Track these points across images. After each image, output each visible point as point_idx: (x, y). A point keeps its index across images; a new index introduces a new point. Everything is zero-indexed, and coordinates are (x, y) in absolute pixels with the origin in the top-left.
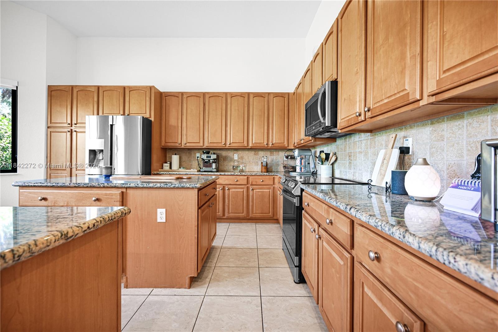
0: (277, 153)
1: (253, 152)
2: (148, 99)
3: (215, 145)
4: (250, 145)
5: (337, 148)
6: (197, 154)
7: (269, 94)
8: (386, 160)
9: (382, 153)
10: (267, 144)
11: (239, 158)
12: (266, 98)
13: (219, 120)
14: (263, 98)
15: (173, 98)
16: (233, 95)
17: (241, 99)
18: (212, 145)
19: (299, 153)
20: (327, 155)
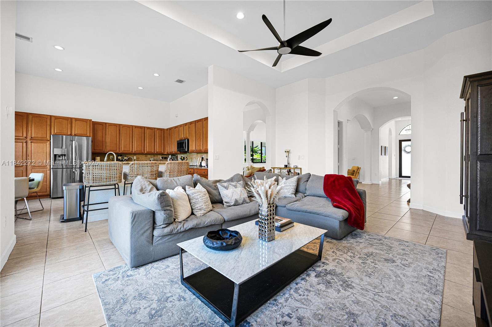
0: (157, 156)
1: (144, 156)
2: (88, 126)
3: (126, 152)
4: (145, 152)
5: (187, 155)
6: (111, 156)
7: (155, 128)
8: (199, 160)
9: (199, 158)
10: (154, 152)
11: (136, 158)
12: (153, 130)
13: (128, 139)
14: (152, 130)
15: (99, 125)
16: (136, 127)
17: (140, 129)
18: (124, 152)
19: (171, 156)
20: (184, 158)
